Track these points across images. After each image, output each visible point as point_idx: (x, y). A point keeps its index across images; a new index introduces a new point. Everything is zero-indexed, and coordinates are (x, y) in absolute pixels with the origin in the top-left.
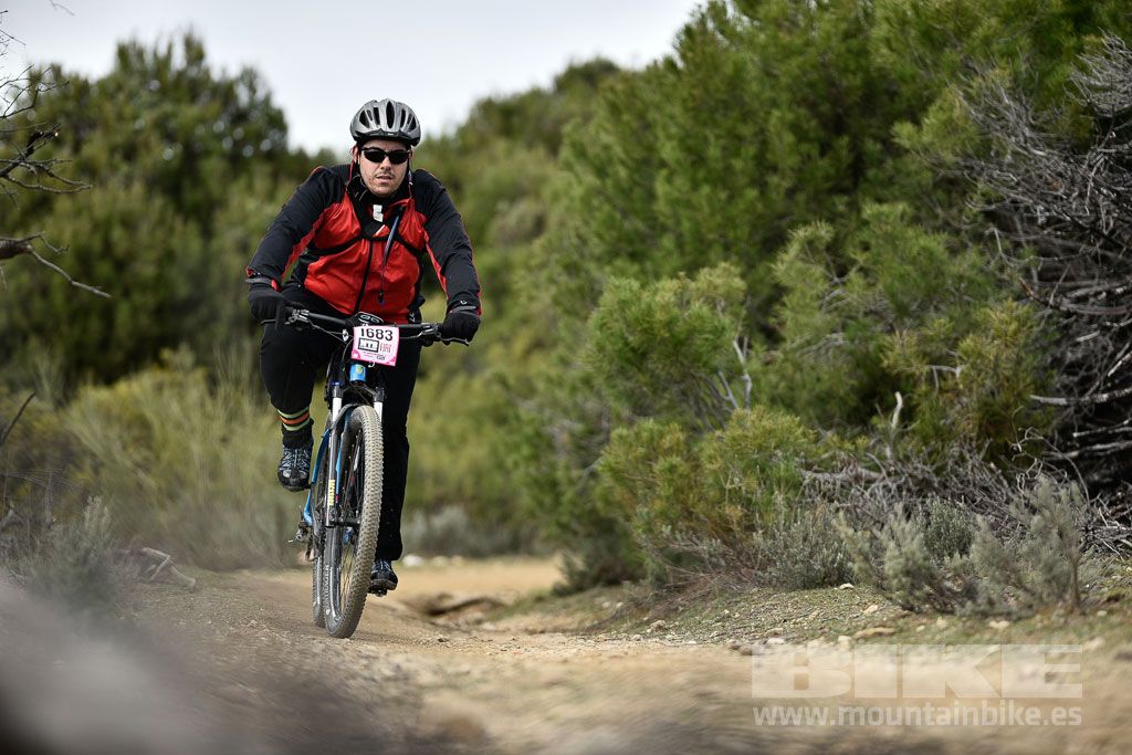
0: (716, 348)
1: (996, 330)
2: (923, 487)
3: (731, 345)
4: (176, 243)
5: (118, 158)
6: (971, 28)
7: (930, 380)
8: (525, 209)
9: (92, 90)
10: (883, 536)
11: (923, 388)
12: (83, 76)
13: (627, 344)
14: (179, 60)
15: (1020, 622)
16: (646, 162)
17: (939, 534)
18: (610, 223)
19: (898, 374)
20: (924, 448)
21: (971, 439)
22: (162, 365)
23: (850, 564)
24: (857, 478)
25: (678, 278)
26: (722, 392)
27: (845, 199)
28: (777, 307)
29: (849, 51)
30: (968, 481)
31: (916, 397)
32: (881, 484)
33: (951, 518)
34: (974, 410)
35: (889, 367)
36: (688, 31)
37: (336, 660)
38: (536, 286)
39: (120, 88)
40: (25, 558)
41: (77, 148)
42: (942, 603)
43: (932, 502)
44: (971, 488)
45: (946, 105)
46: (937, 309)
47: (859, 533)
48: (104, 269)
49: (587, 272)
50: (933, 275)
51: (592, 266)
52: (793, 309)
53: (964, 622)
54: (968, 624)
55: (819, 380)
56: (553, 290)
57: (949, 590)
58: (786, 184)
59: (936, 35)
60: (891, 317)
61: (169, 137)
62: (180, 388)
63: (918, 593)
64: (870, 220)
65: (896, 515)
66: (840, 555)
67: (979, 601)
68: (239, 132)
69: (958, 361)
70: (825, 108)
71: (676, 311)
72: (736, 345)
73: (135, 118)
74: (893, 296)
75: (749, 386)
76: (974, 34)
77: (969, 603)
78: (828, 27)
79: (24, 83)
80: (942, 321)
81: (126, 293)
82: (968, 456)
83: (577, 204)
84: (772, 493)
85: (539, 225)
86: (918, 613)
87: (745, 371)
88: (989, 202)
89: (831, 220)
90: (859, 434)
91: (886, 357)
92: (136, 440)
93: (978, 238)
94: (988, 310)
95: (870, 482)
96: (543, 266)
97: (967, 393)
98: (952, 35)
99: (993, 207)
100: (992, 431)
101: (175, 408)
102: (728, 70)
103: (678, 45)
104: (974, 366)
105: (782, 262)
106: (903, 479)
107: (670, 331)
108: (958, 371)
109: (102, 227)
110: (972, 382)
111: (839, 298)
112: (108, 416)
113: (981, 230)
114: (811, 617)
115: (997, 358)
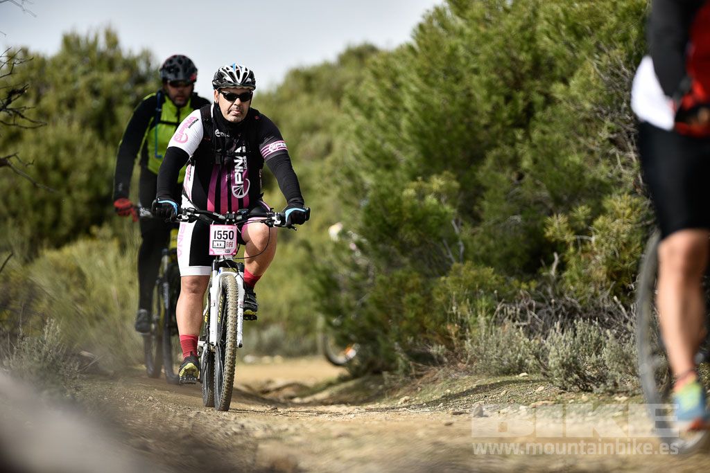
0: (441, 225)
1: (617, 212)
2: (571, 313)
3: (450, 223)
4: (100, 160)
5: (64, 107)
6: (600, 24)
7: (576, 244)
8: (320, 139)
9: (47, 64)
10: (547, 343)
11: (572, 250)
12: (41, 54)
13: (385, 222)
14: (102, 45)
15: (634, 397)
16: (395, 109)
17: (583, 342)
18: (373, 147)
19: (556, 241)
20: (572, 288)
21: (602, 282)
22: (92, 236)
23: (526, 361)
24: (530, 307)
25: (417, 181)
26: (444, 252)
27: (522, 131)
28: (479, 199)
29: (524, 38)
30: (600, 308)
31: (566, 255)
32: (545, 311)
33: (590, 331)
34: (603, 264)
35: (550, 237)
36: (421, 27)
37: (203, 421)
38: (328, 186)
39: (65, 62)
40: (7, 358)
41: (38, 100)
42: (585, 384)
43: (577, 322)
44: (602, 313)
45: (586, 72)
46: (580, 200)
47: (533, 341)
48: (55, 176)
49: (360, 177)
50: (576, 179)
51: (363, 174)
52: (489, 201)
53: (599, 397)
54: (601, 398)
55: (505, 245)
56: (338, 189)
57: (590, 376)
58: (484, 121)
59: (578, 28)
60: (551, 205)
61: (95, 93)
62: (103, 251)
63: (570, 379)
64: (537, 144)
65: (555, 330)
66: (520, 356)
67: (608, 384)
68: (140, 90)
69: (593, 233)
70: (508, 74)
71: (416, 201)
72: (453, 223)
73: (74, 81)
74: (552, 192)
75: (462, 249)
76: (602, 28)
77: (602, 385)
78: (510, 23)
79: (4, 59)
80: (583, 207)
81: (69, 192)
82: (600, 293)
83: (353, 135)
84: (477, 316)
85: (329, 148)
86: (570, 392)
87: (460, 239)
88: (612, 133)
89: (512, 145)
90: (531, 279)
91: (548, 230)
92: (75, 284)
93: (606, 155)
94: (612, 201)
95: (538, 309)
96: (331, 174)
97: (599, 252)
98: (588, 28)
99: (615, 135)
100: (615, 277)
101: (100, 263)
102: (447, 50)
103: (415, 36)
104: (603, 236)
105: (482, 171)
106: (559, 307)
107: (412, 214)
108: (593, 239)
109: (53, 150)
110: (602, 245)
111: (518, 194)
112: (58, 268)
113: (607, 150)
114: (502, 394)
115: (618, 231)
